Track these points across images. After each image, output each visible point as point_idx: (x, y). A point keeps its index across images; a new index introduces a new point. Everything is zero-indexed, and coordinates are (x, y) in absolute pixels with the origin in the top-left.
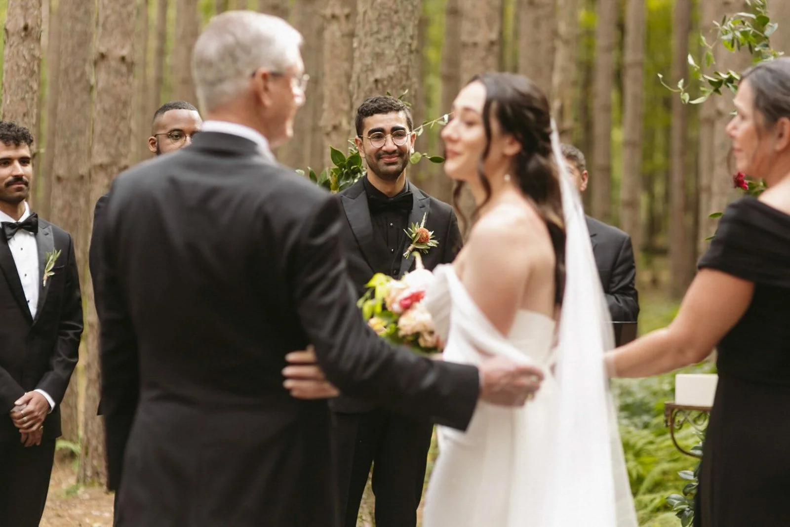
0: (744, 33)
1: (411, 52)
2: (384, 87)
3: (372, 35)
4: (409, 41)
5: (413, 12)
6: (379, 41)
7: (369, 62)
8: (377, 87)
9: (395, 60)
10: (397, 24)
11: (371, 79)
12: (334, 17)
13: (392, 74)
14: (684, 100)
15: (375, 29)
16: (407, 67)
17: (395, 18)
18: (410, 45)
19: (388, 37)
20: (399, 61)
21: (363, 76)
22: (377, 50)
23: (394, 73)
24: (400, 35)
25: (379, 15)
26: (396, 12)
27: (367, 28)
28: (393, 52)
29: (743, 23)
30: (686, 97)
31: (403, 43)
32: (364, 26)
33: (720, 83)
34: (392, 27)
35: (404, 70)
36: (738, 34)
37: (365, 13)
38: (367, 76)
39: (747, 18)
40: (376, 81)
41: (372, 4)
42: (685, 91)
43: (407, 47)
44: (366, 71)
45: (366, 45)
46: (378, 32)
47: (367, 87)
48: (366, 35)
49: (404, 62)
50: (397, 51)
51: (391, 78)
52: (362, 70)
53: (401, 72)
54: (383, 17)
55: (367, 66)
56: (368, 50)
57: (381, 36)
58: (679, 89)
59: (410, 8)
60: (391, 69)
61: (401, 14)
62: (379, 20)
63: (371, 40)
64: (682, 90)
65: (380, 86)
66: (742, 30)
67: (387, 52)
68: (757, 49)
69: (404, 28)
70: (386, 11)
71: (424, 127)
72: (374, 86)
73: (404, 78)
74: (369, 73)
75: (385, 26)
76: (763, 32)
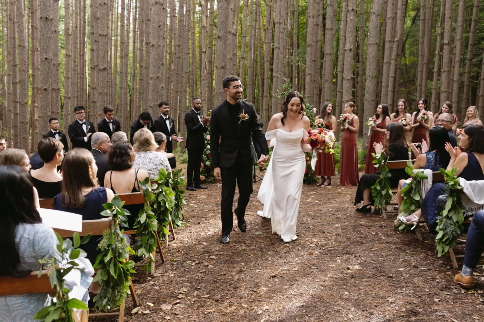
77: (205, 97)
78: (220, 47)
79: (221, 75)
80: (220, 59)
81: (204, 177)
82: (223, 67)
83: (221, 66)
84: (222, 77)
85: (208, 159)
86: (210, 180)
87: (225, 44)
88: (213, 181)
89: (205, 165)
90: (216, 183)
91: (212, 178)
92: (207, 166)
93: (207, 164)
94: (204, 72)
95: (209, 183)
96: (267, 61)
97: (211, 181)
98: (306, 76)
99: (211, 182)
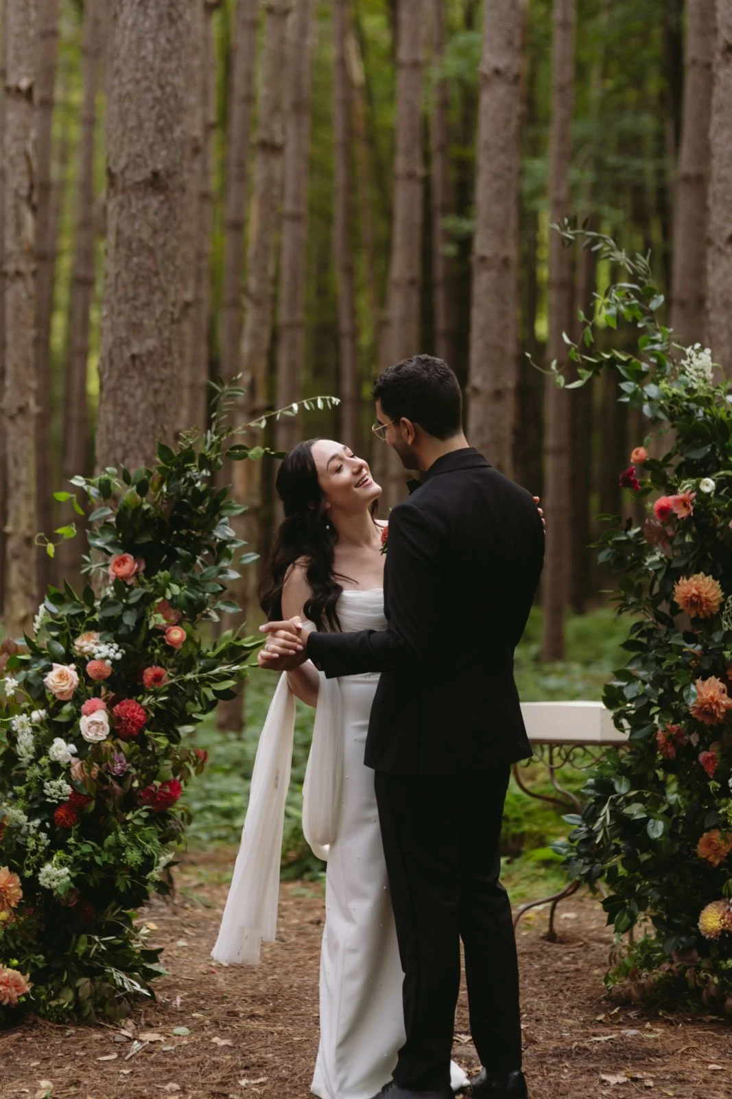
0: (630, 307)
1: (173, 321)
2: (143, 364)
3: (127, 301)
4: (171, 308)
5: (174, 274)
6: (135, 308)
7: (124, 334)
8: (134, 365)
9: (156, 332)
10: (157, 288)
11: (127, 354)
12: (18, 274)
13: (151, 349)
14: (559, 384)
15: (131, 293)
16: (169, 340)
17: (155, 282)
18: (172, 314)
19: (147, 304)
20: (160, 333)
21: (116, 351)
22: (134, 319)
23: (155, 348)
24: (161, 301)
25: (137, 277)
26: (156, 274)
27: (121, 292)
28: (153, 323)
29: (628, 296)
30: (561, 380)
31: (164, 312)
32: (116, 291)
33: (600, 364)
34: (152, 291)
35: (166, 343)
36: (622, 308)
37: (118, 275)
38: (122, 352)
39: (632, 290)
40: (133, 357)
41: (127, 263)
42: (560, 373)
43: (169, 316)
44: (121, 345)
45: (120, 313)
46: (134, 298)
47: (121, 365)
48: (119, 301)
49: (166, 334)
50: (157, 321)
51: (150, 353)
52: (114, 343)
53: (163, 346)
54: (141, 280)
55: (121, 338)
56: (122, 319)
57: (137, 303)
58: (552, 370)
59: (172, 269)
60: (151, 343)
61: (162, 277)
62: (135, 284)
63: (126, 308)
64: (557, 372)
65: (138, 363)
66: (627, 303)
67: (146, 322)
68: (640, 325)
69: (165, 293)
70: (145, 273)
71: (266, 418)
72: (129, 363)
73: (166, 353)
74: (124, 347)
75: (142, 291)
76: (647, 305)
77: (22, 388)
78: (140, 42)
79: (145, 234)
80: (140, 126)
81: (23, 979)
82: (156, 183)
83: (145, 173)
84: (151, 251)
85: (57, 843)
86: (66, 999)
87: (172, 21)
88: (89, 1008)
89: (30, 886)
90: (113, 1021)
91: (83, 983)
92: (49, 892)
93: (43, 881)
94: (19, 226)
95: (62, 1019)
96: (411, 176)
97: (78, 1003)
98: (711, 253)
99: (77, 1016)
